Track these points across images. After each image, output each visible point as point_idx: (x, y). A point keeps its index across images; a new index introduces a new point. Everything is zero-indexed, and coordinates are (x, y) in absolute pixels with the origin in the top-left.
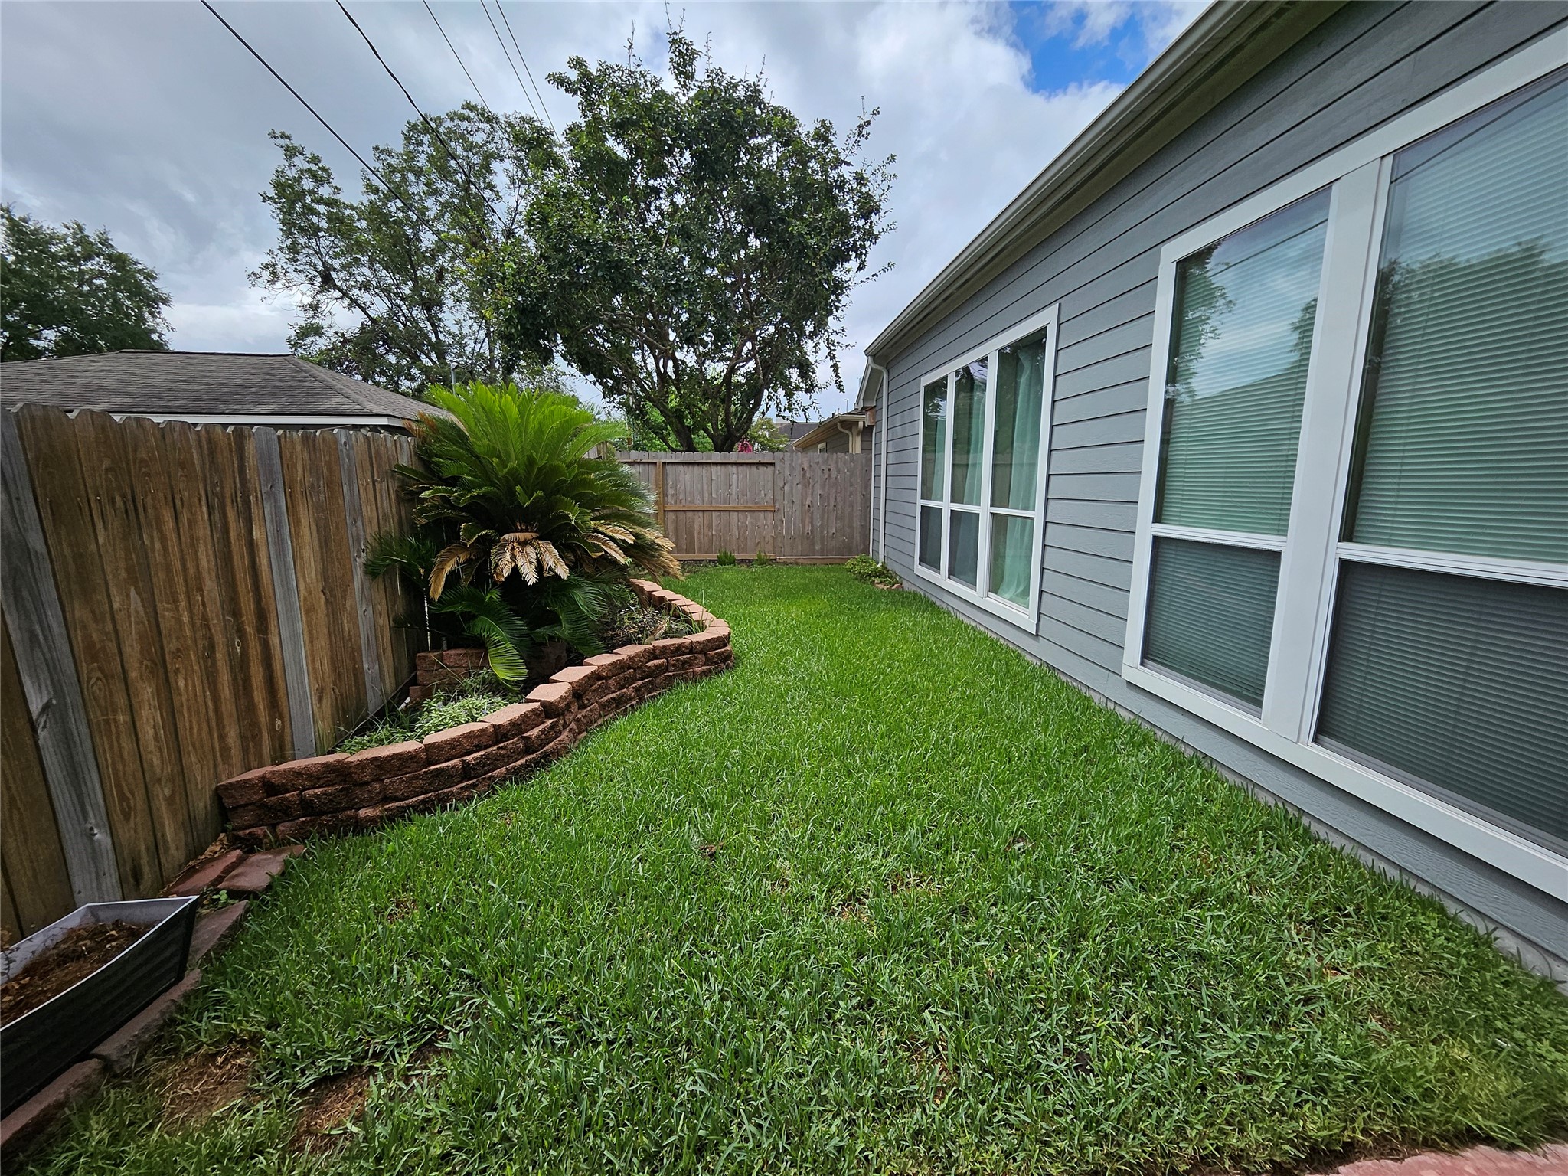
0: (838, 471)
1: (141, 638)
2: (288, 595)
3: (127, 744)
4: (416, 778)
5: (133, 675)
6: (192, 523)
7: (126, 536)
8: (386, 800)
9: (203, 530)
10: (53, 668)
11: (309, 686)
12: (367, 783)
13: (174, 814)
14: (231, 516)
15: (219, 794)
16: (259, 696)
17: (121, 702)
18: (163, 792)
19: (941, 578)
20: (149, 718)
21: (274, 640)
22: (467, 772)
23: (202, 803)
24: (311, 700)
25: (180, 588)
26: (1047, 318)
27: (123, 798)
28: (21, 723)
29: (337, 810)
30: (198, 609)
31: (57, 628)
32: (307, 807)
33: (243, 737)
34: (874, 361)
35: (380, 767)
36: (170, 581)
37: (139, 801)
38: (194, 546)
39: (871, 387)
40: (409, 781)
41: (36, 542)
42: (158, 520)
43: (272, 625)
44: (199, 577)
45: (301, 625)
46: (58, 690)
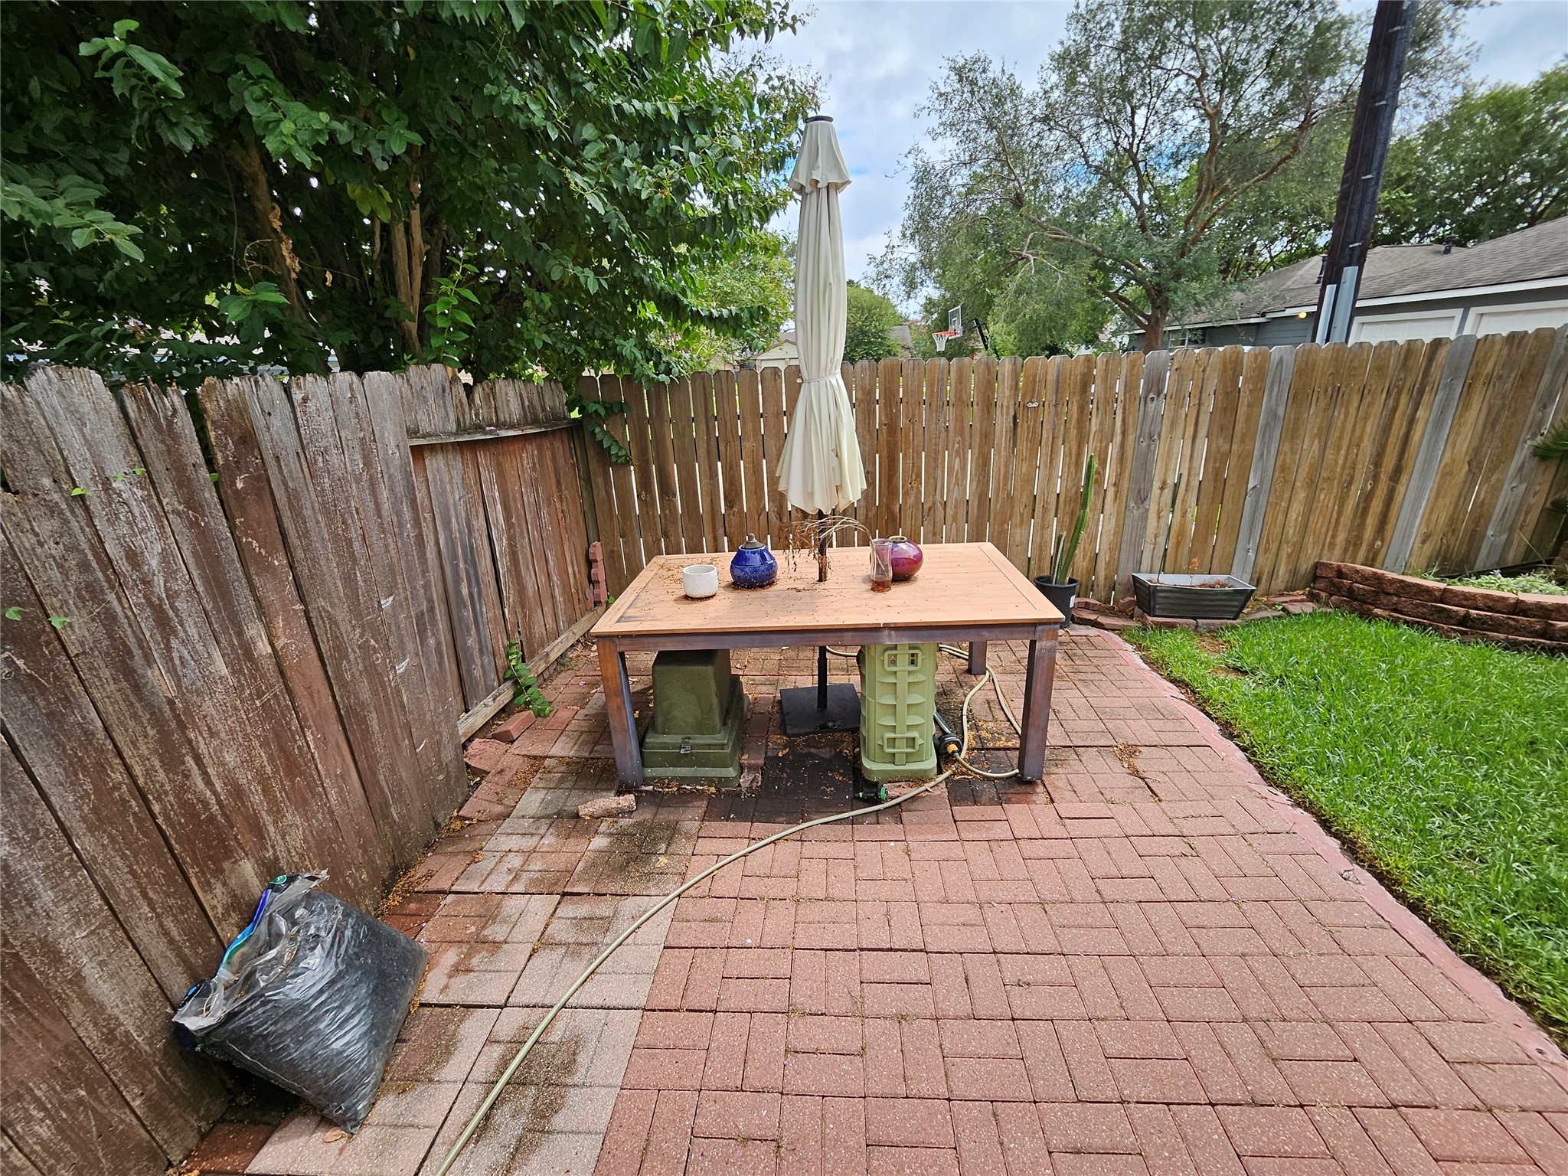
1: (1311, 465)
2: (1428, 461)
3: (1281, 517)
5: (1298, 484)
6: (1370, 404)
7: (1325, 410)
9: (1377, 409)
10: (1264, 470)
11: (1418, 526)
14: (1404, 399)
15: (1317, 566)
17: (1286, 496)
20: (1297, 509)
21: (1401, 489)
23: (1305, 566)
24: (1414, 539)
25: (1345, 443)
27: (1268, 542)
28: (1243, 492)
29: (1364, 602)
33: (1348, 542)
36: (1341, 438)
37: (1274, 547)
43: (1404, 478)
44: (1361, 438)
45: (1432, 483)
46: (1261, 483)
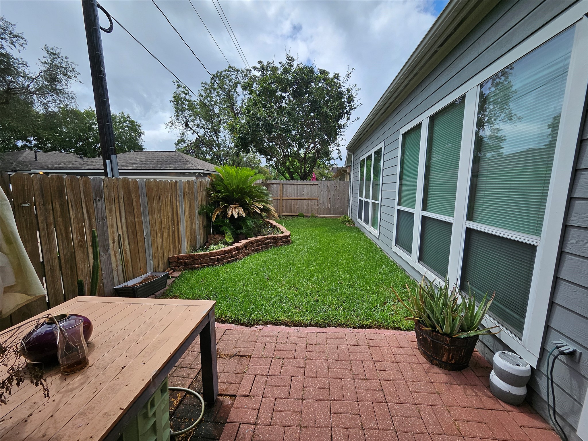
0: (340, 187)
1: (159, 224)
2: (183, 218)
3: (156, 244)
4: (207, 259)
5: (157, 231)
6: (168, 201)
7: (158, 204)
8: (201, 264)
9: (169, 203)
10: (147, 228)
11: (186, 239)
12: (197, 259)
13: (161, 260)
14: (174, 200)
15: (169, 259)
16: (176, 239)
17: (155, 236)
18: (160, 256)
19: (362, 222)
20: (159, 240)
21: (180, 228)
22: (218, 260)
23: (166, 260)
24: (186, 242)
25: (165, 215)
26: (382, 145)
27: (155, 255)
28: (143, 238)
29: (191, 265)
30: (168, 219)
31: (148, 220)
32: (185, 263)
33: (173, 248)
34: (349, 152)
35: (200, 256)
36: (164, 212)
37: (157, 256)
38: (167, 206)
39: (349, 160)
40: (206, 260)
41: (146, 205)
42: (163, 201)
43: (180, 224)
44: (168, 212)
45: (185, 225)
46: (148, 233)
